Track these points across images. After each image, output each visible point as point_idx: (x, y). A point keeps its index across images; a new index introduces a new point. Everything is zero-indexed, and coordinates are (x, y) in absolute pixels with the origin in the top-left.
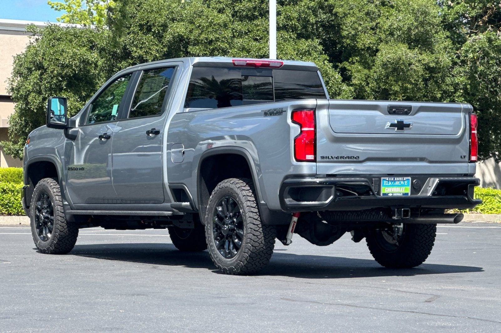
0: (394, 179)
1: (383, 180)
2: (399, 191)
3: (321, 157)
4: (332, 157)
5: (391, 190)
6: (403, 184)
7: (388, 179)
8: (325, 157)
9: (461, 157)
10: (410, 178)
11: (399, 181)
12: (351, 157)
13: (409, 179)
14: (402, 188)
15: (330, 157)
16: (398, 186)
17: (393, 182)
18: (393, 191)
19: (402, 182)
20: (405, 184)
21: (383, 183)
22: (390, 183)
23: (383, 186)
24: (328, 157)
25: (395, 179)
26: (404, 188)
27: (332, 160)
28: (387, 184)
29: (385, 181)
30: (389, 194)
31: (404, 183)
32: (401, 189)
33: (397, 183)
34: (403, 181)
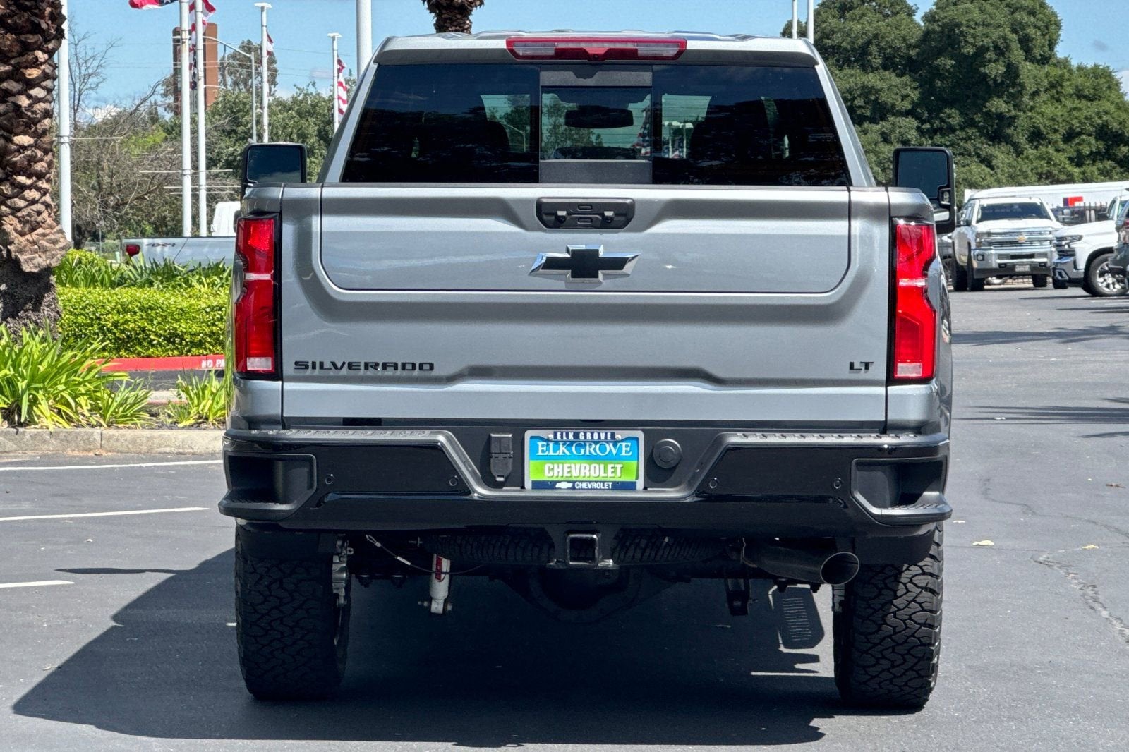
0: (576, 436)
1: (532, 438)
2: (602, 474)
3: (297, 363)
4: (334, 364)
5: (566, 470)
6: (614, 452)
7: (551, 436)
8: (310, 365)
9: (852, 366)
10: (640, 434)
11: (596, 443)
12: (404, 365)
13: (637, 439)
14: (610, 466)
15: (327, 365)
16: (592, 458)
17: (574, 448)
18: (575, 474)
19: (609, 447)
20: (624, 454)
21: (534, 450)
22: (562, 448)
23: (534, 456)
24: (322, 365)
25: (582, 437)
26: (619, 466)
27: (333, 373)
28: (551, 453)
29: (540, 444)
30: (558, 485)
31: (620, 450)
32: (610, 470)
33: (589, 449)
34: (615, 442)
